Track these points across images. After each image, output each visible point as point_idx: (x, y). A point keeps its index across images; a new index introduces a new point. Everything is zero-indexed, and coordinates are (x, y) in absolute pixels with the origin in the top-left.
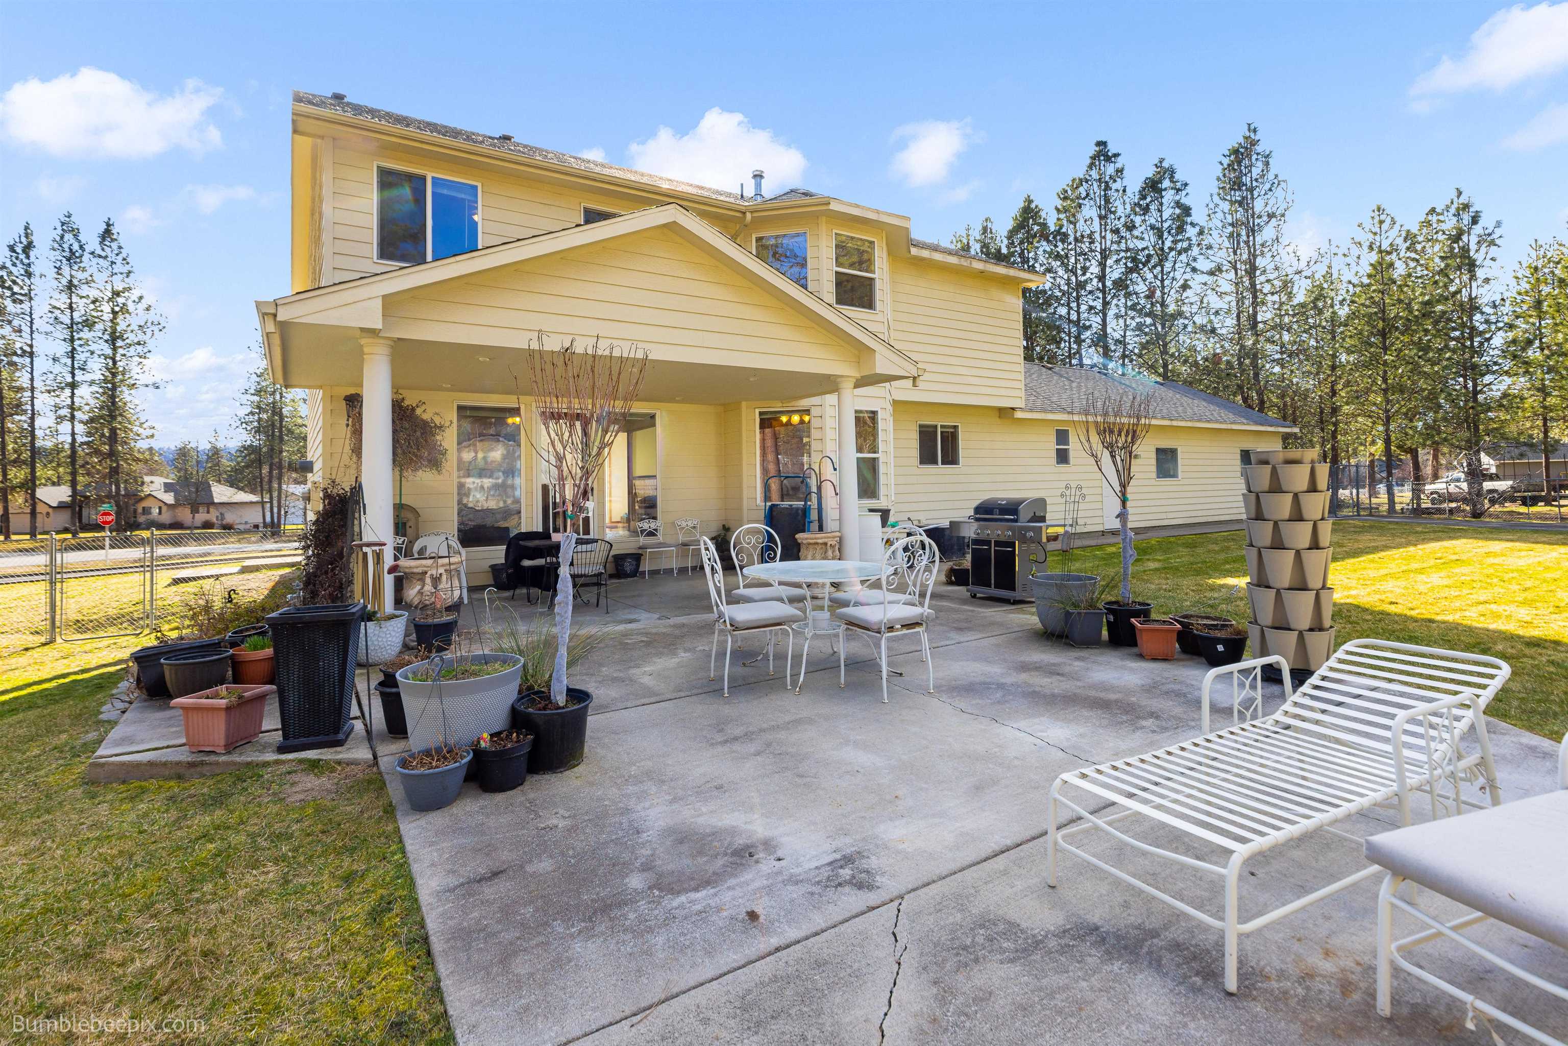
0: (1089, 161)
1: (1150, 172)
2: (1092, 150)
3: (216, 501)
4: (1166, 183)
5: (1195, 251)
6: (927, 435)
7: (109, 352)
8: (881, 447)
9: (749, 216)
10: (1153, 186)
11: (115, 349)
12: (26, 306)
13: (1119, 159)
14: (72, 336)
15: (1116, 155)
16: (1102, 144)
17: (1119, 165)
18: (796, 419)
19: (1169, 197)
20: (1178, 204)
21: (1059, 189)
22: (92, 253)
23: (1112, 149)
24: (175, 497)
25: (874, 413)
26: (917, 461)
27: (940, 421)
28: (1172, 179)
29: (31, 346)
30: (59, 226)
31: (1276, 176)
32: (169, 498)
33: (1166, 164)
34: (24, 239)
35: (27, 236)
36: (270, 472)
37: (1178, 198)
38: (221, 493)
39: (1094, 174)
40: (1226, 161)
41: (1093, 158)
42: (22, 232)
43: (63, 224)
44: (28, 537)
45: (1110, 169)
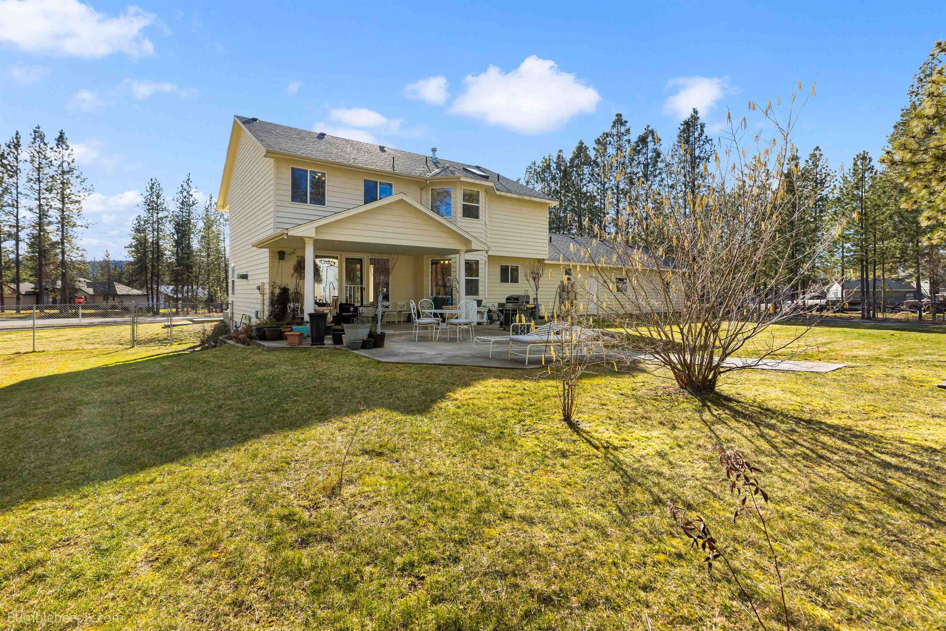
0: (612, 124)
1: (642, 132)
2: (614, 118)
3: (118, 293)
4: (650, 139)
5: (664, 175)
6: (504, 270)
7: (60, 206)
8: (480, 275)
9: (428, 182)
10: (643, 140)
11: (63, 204)
12: (14, 179)
13: (627, 124)
14: (40, 197)
15: (626, 122)
16: (619, 115)
17: (627, 127)
18: (447, 262)
19: (651, 146)
20: (655, 150)
21: (596, 138)
22: (52, 149)
23: (624, 118)
24: (94, 290)
25: (478, 261)
26: (499, 281)
27: (510, 264)
28: (653, 135)
29: (17, 202)
30: (33, 133)
31: (706, 137)
32: (91, 291)
33: (650, 129)
34: (15, 141)
35: (17, 138)
36: (152, 277)
37: (655, 147)
38: (121, 289)
39: (615, 131)
40: (682, 128)
41: (614, 123)
42: (14, 136)
43: (35, 132)
44: (15, 311)
45: (623, 129)
